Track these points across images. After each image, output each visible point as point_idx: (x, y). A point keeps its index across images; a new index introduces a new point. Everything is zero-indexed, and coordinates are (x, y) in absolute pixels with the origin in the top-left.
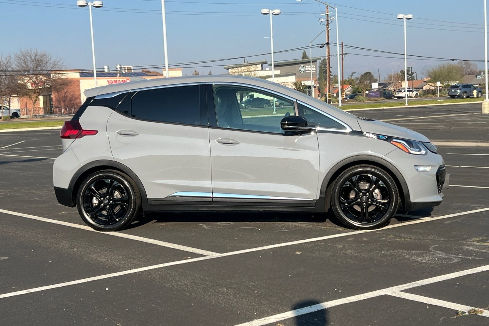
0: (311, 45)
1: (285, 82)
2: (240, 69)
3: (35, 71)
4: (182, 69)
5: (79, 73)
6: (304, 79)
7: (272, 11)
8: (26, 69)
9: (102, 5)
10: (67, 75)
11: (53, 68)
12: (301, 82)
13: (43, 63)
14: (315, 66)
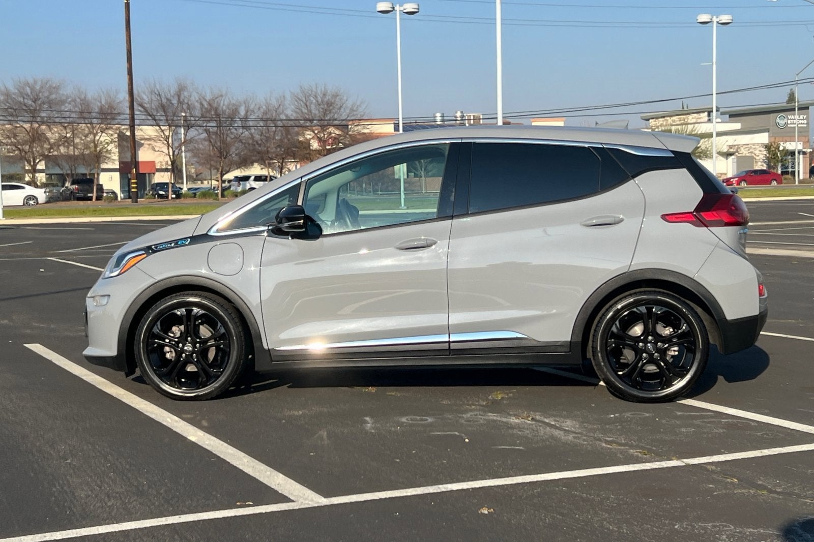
0: (797, 80)
1: (748, 145)
2: (670, 120)
3: (322, 120)
4: (564, 119)
5: (393, 125)
6: (785, 139)
7: (717, 18)
8: (307, 117)
9: (418, 9)
10: (372, 127)
11: (350, 115)
12: (778, 144)
13: (334, 107)
14: (805, 117)
